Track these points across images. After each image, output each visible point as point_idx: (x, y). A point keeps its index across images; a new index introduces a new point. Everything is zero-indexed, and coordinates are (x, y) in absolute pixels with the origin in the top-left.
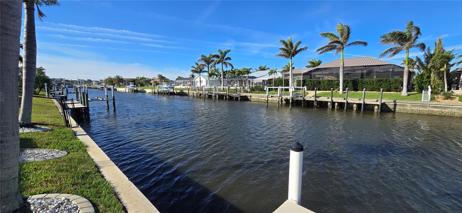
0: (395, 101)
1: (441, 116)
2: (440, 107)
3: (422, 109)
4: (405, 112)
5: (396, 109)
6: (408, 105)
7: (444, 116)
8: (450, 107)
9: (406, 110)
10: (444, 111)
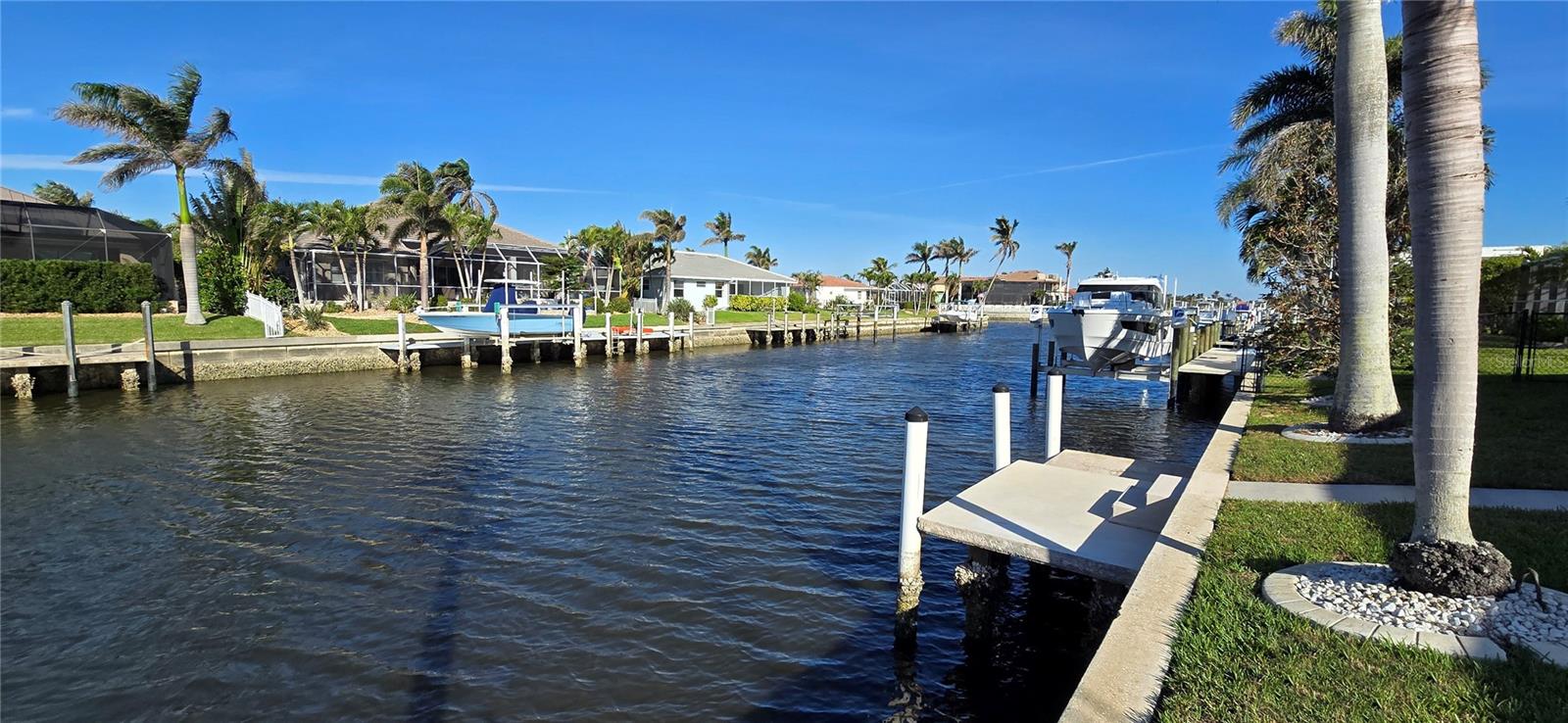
0: (185, 346)
1: (318, 375)
2: (311, 350)
3: (270, 361)
4: (223, 377)
5: (195, 371)
6: (228, 353)
7: (324, 373)
8: (331, 349)
9: (226, 372)
10: (322, 360)
